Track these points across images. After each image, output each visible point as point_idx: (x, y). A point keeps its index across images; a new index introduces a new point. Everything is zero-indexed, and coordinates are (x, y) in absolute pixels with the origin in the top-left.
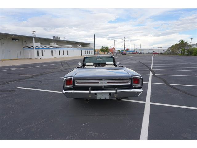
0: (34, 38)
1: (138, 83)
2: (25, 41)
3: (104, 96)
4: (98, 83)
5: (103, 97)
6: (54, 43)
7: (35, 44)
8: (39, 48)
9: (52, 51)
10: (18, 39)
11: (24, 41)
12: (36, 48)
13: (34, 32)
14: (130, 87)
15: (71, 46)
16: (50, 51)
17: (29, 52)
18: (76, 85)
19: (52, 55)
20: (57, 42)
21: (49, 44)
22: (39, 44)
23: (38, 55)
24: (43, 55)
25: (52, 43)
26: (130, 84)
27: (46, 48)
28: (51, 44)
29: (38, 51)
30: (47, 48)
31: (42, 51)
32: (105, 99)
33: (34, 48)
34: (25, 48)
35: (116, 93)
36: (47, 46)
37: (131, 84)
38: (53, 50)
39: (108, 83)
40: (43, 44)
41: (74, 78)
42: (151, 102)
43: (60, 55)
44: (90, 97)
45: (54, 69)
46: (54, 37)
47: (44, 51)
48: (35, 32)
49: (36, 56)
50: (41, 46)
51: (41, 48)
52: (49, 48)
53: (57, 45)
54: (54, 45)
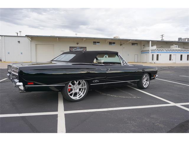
0: (151, 42)
2: (144, 45)
6: (175, 46)
7: (151, 48)
8: (154, 51)
9: (170, 55)
10: (137, 44)
11: (142, 45)
12: (152, 51)
16: (168, 55)
17: (145, 56)
19: (170, 59)
20: (184, 44)
21: (170, 47)
22: (155, 47)
23: (153, 60)
25: (173, 46)
27: (162, 51)
29: (153, 55)
30: (164, 51)
31: (158, 55)
33: (150, 51)
34: (143, 52)
38: (172, 54)
40: (163, 48)
46: (180, 39)
47: (160, 55)
48: (163, 36)
49: (151, 60)
50: (157, 50)
51: (157, 52)
52: (167, 51)
53: (180, 48)
54: (175, 48)
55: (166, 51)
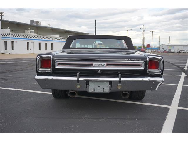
1: (157, 68)
3: (101, 86)
4: (92, 65)
5: (98, 88)
6: (32, 30)
8: (8, 37)
9: (28, 43)
12: (4, 37)
13: (1, 13)
14: (143, 73)
15: (58, 36)
16: (25, 42)
18: (57, 67)
19: (28, 49)
20: (37, 29)
21: (25, 33)
22: (8, 31)
23: (6, 49)
24: (13, 48)
25: (28, 31)
26: (143, 68)
27: (18, 37)
28: (26, 31)
29: (6, 42)
30: (20, 37)
31: (13, 42)
32: (102, 91)
35: (120, 82)
36: (21, 35)
37: (145, 68)
38: (30, 41)
39: (107, 65)
40: (15, 32)
41: (53, 56)
42: (179, 106)
43: (40, 49)
44: (78, 87)
45: (29, 66)
46: (32, 21)
47: (16, 42)
50: (11, 34)
51: (12, 38)
52: (24, 38)
53: (37, 34)
54: (31, 34)
55: (22, 38)
